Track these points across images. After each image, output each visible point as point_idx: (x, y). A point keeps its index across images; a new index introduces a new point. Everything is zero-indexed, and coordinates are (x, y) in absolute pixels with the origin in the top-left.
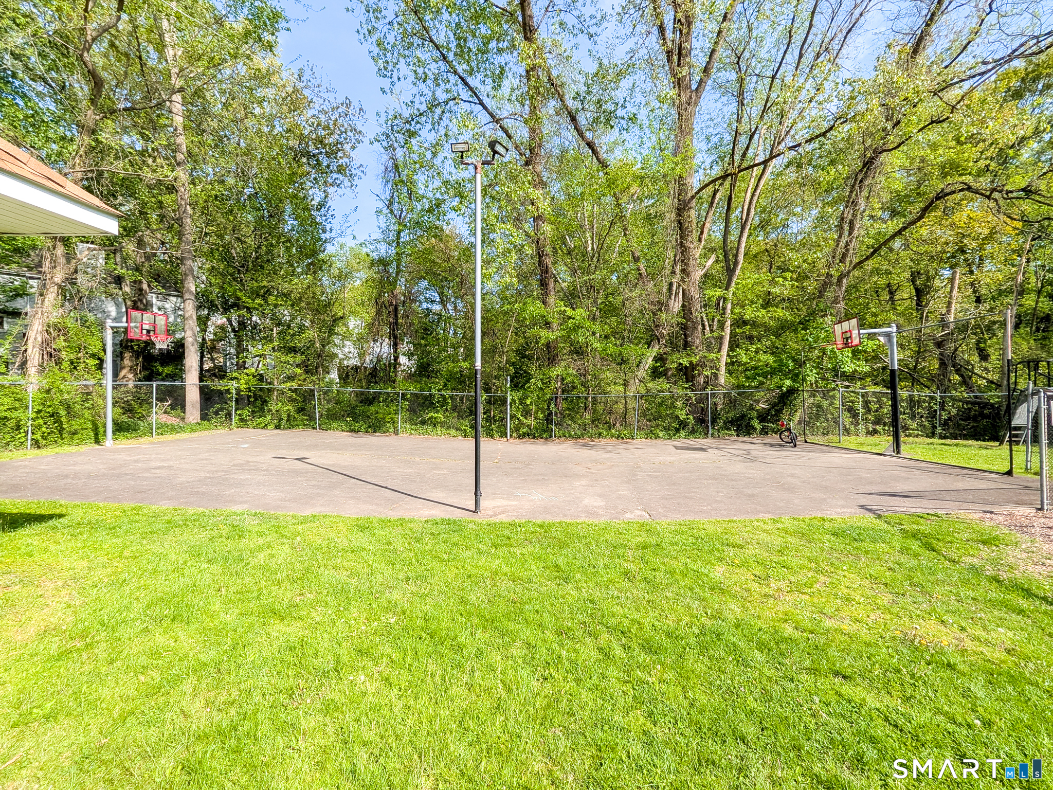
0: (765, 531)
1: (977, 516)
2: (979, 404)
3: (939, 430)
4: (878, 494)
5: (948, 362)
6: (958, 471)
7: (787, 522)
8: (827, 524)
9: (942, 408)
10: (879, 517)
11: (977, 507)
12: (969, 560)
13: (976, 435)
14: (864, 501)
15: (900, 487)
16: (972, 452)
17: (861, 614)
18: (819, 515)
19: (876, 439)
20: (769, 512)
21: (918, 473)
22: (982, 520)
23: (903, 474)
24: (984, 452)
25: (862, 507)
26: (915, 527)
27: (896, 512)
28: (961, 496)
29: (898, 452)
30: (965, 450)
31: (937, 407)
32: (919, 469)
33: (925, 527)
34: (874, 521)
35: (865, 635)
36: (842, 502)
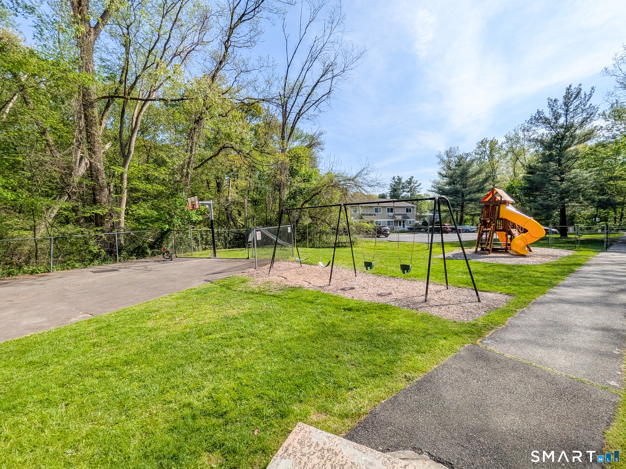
0: (167, 301)
1: (240, 274)
2: (239, 233)
3: (228, 245)
4: (210, 274)
5: (230, 217)
6: (234, 260)
7: (176, 295)
8: (193, 291)
9: (228, 236)
10: (212, 282)
11: (241, 271)
12: (239, 289)
13: (239, 246)
14: (206, 278)
15: (217, 270)
16: (238, 252)
17: (211, 316)
18: (190, 288)
19: (207, 251)
20: (166, 293)
21: (222, 263)
22: (242, 275)
23: (218, 265)
24: (241, 252)
25: (206, 280)
26: (224, 283)
27: (217, 279)
28: (235, 269)
29: (215, 256)
30: (236, 252)
31: (226, 236)
32: (223, 262)
33: (227, 282)
34: (210, 285)
35: (213, 321)
36: (197, 281)
